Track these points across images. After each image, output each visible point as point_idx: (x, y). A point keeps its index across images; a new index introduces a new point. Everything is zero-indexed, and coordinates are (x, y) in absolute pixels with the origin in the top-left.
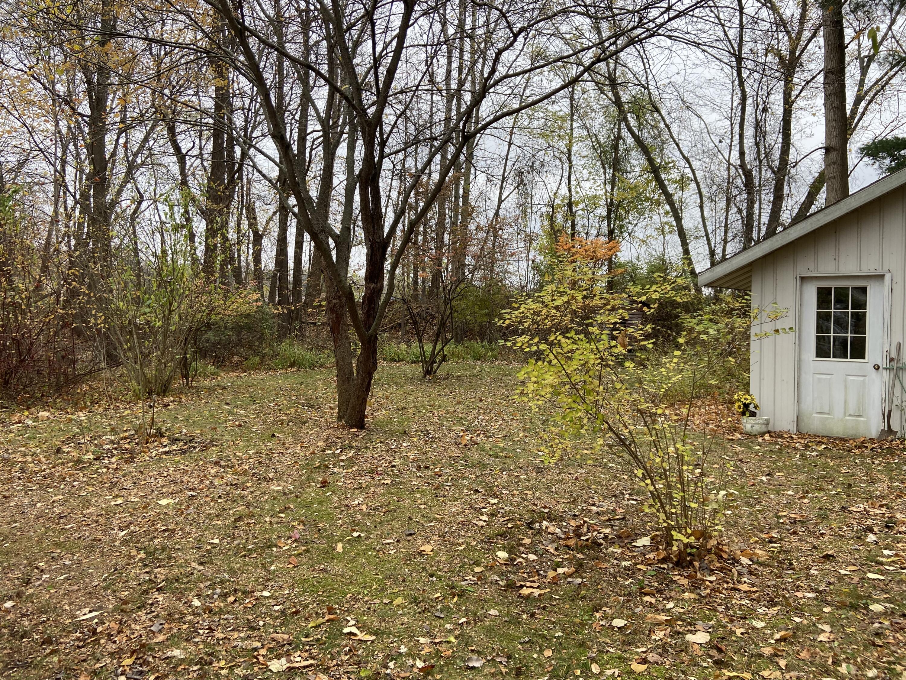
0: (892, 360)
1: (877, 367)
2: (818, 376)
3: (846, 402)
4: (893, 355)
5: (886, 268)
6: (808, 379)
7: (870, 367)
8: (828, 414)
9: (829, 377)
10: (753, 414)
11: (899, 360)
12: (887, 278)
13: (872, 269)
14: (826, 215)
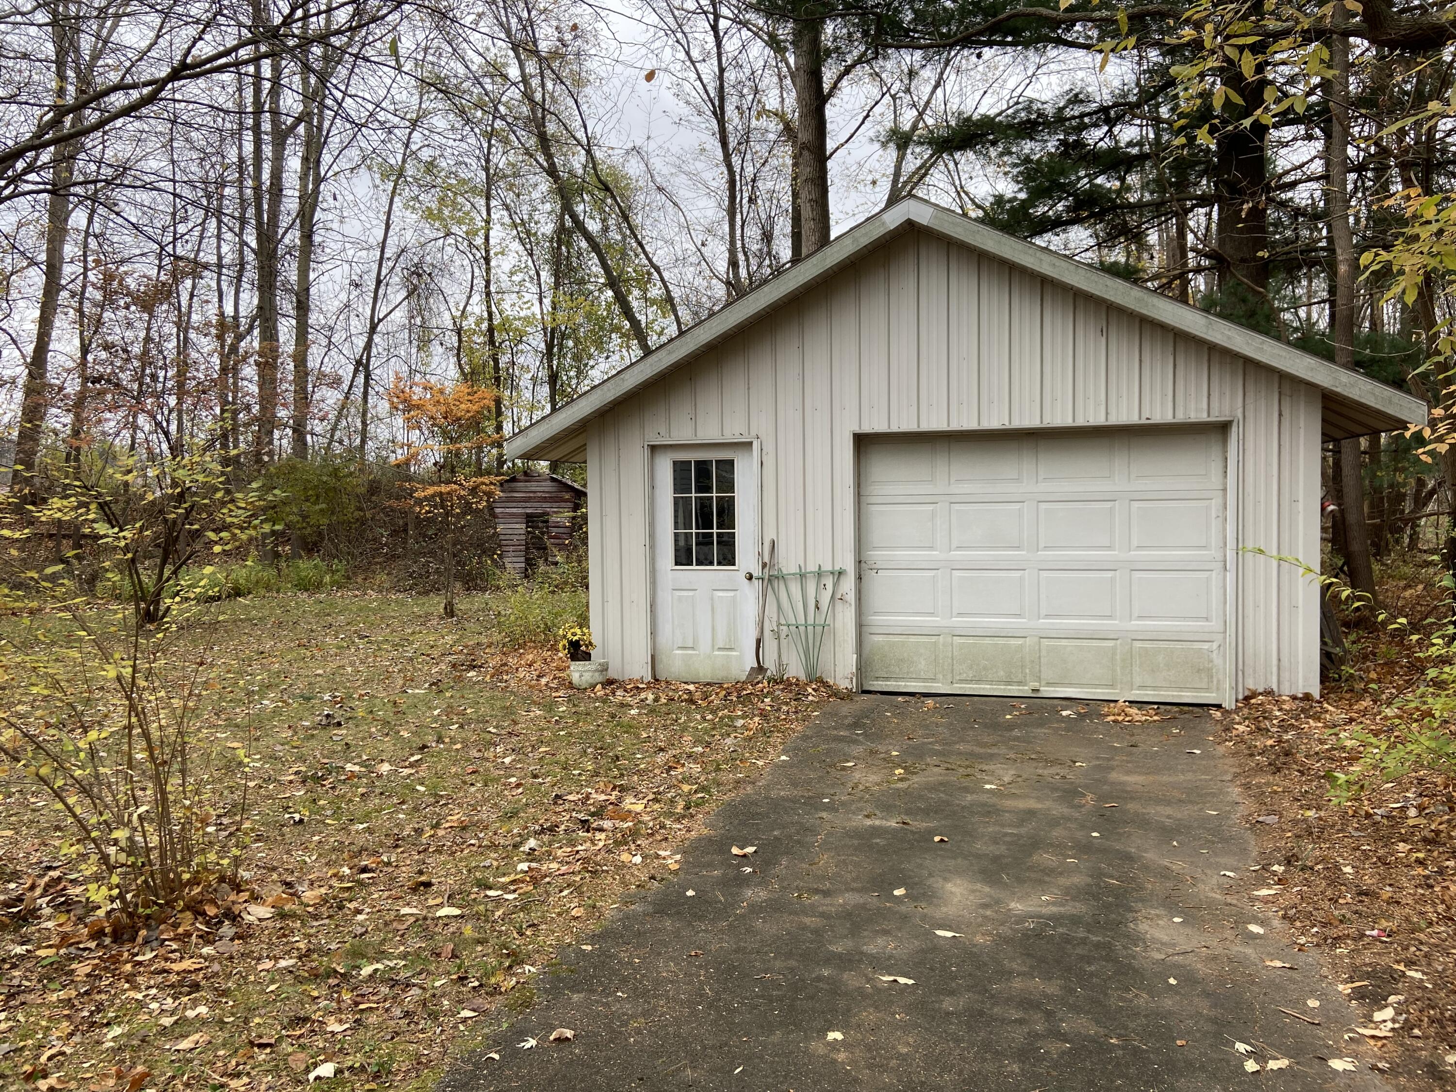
0: (764, 565)
1: (750, 577)
2: (678, 593)
3: (713, 629)
4: (766, 559)
5: (753, 433)
6: (665, 597)
7: (741, 576)
8: (693, 648)
9: (691, 593)
10: (587, 657)
11: (772, 566)
12: (755, 445)
13: (737, 433)
14: (670, 353)
